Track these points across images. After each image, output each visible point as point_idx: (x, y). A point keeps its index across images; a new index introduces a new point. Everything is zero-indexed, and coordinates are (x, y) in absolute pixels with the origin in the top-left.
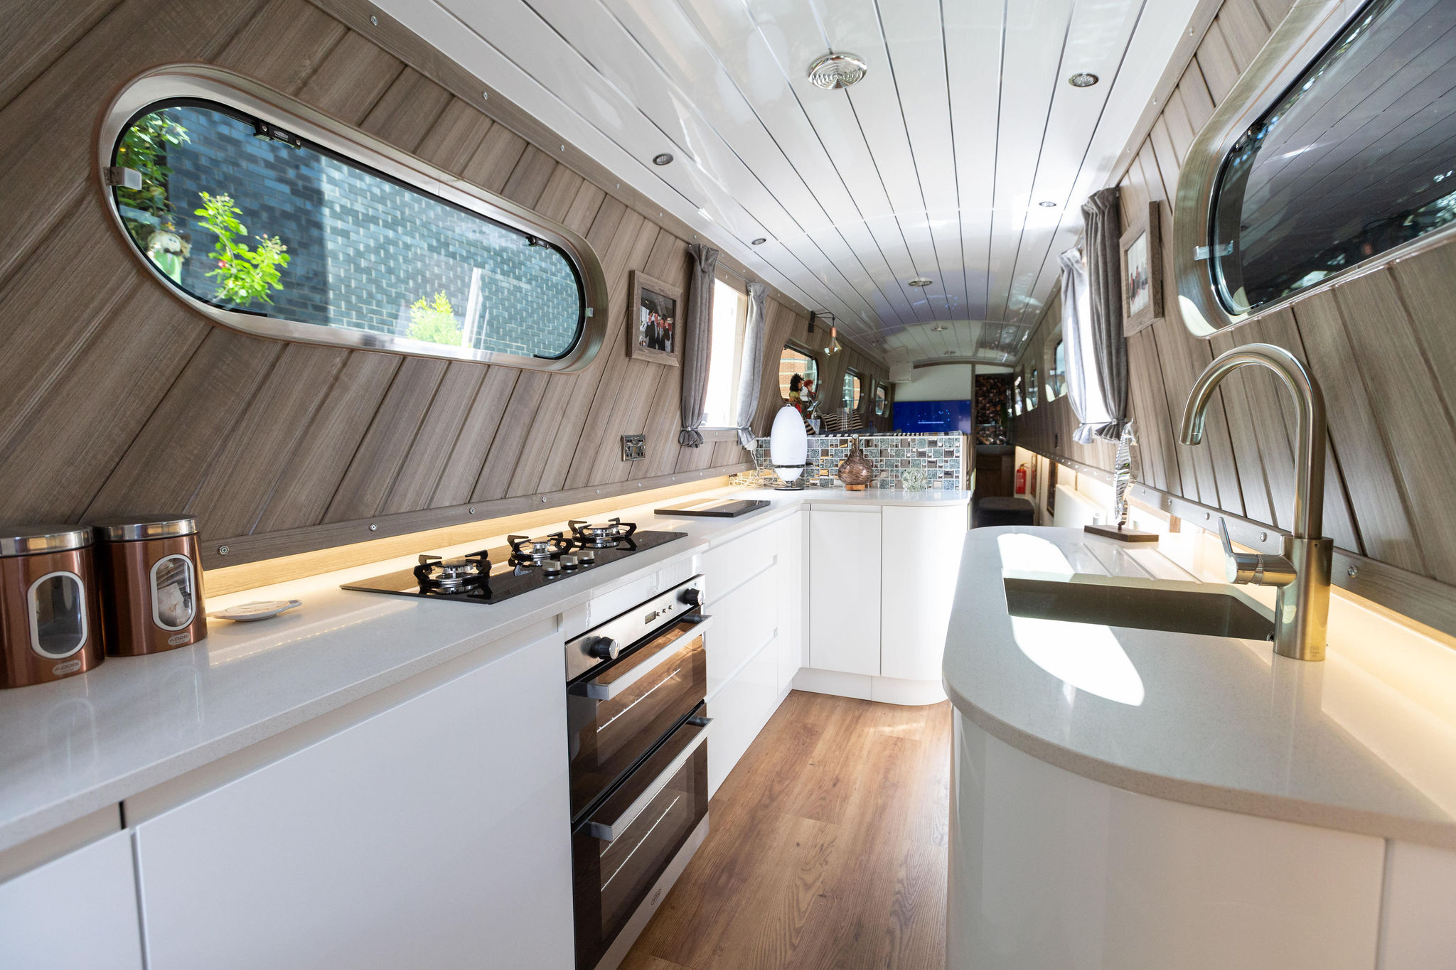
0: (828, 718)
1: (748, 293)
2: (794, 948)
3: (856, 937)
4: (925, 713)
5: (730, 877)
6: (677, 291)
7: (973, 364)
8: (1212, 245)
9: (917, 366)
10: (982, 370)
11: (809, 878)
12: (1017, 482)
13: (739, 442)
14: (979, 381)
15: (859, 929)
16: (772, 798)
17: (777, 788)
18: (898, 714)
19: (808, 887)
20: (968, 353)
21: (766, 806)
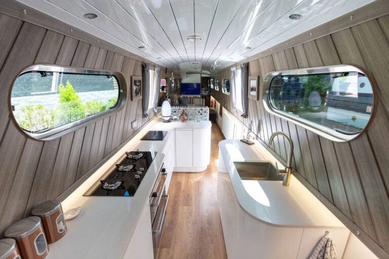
0: (182, 178)
1: (154, 70)
2: (191, 237)
3: (202, 231)
4: (203, 173)
5: (173, 224)
6: (140, 78)
7: (201, 74)
8: (269, 90)
9: (187, 73)
10: (203, 76)
11: (189, 220)
12: (211, 104)
13: (154, 111)
14: (203, 79)
15: (202, 229)
16: (176, 203)
17: (176, 200)
18: (197, 174)
19: (190, 223)
20: (199, 70)
21: (175, 205)
